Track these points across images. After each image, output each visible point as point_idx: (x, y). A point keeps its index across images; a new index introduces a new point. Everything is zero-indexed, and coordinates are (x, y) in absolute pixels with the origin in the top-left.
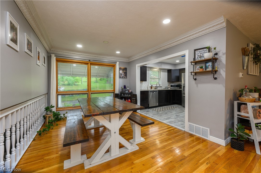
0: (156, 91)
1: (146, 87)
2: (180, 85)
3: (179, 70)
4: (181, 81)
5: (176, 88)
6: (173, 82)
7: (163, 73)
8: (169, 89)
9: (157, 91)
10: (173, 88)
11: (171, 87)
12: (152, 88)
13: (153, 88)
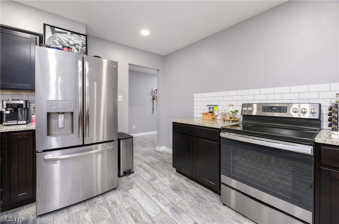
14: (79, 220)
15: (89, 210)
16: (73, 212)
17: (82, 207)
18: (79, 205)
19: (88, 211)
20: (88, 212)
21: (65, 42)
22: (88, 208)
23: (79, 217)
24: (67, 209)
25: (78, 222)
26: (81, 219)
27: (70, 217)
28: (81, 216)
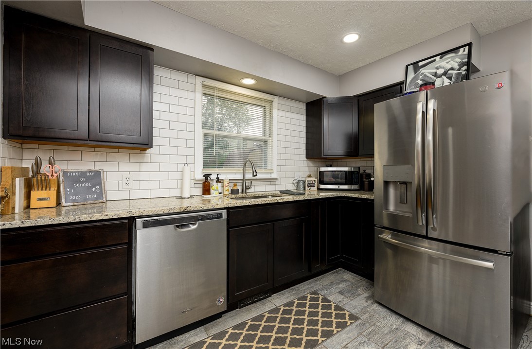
0: (204, 218)
1: (174, 184)
2: (361, 171)
3: (356, 101)
4: (372, 156)
5: (342, 187)
6: (330, 161)
7: (283, 114)
8: (313, 194)
9: (220, 216)
10: (330, 191)
11: (321, 182)
12: (206, 190)
13: (214, 192)
14: (400, 341)
15: (423, 346)
16: (406, 329)
17: (421, 334)
18: (420, 329)
19: (421, 345)
20: (419, 346)
21: (430, 76)
22: (425, 342)
23: (404, 339)
24: (405, 320)
25: (397, 342)
26: (403, 343)
27: (397, 329)
28: (408, 341)
